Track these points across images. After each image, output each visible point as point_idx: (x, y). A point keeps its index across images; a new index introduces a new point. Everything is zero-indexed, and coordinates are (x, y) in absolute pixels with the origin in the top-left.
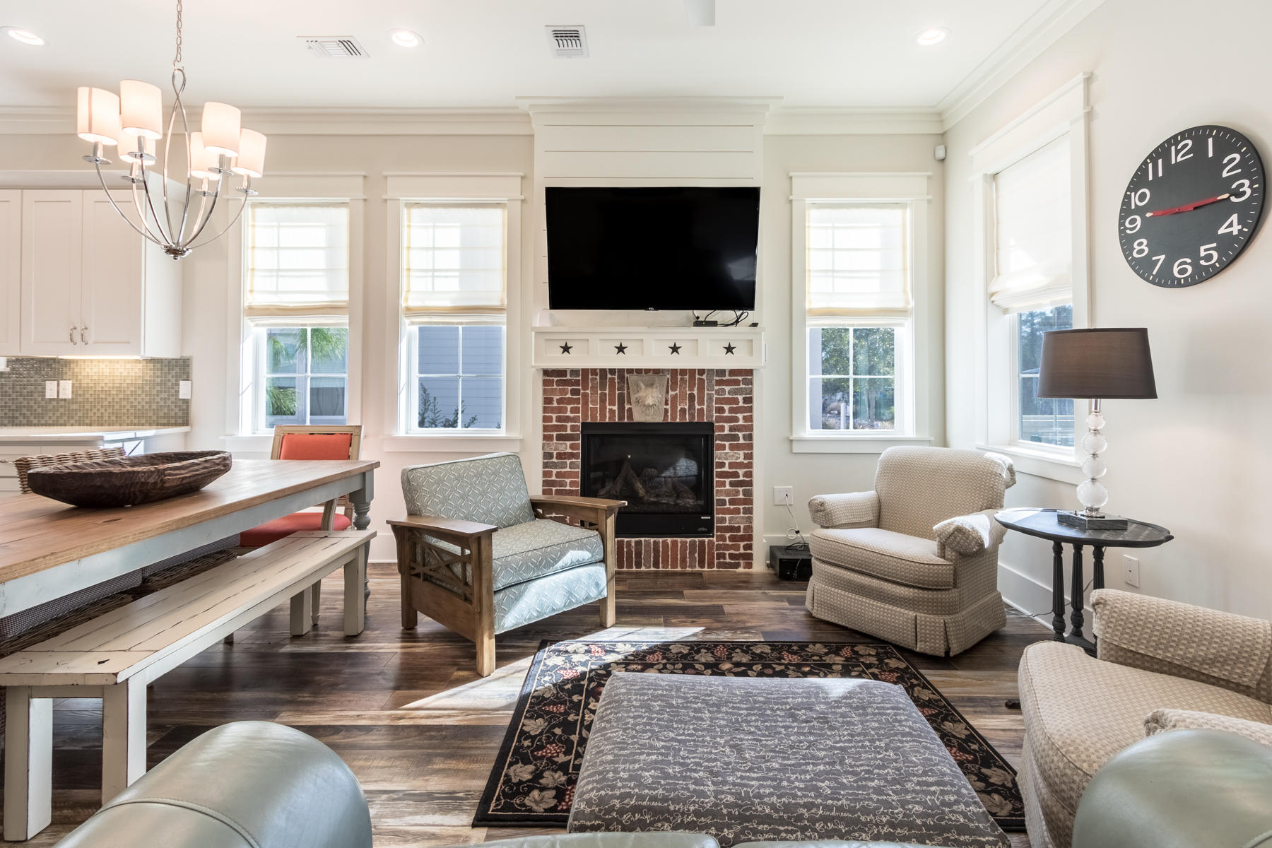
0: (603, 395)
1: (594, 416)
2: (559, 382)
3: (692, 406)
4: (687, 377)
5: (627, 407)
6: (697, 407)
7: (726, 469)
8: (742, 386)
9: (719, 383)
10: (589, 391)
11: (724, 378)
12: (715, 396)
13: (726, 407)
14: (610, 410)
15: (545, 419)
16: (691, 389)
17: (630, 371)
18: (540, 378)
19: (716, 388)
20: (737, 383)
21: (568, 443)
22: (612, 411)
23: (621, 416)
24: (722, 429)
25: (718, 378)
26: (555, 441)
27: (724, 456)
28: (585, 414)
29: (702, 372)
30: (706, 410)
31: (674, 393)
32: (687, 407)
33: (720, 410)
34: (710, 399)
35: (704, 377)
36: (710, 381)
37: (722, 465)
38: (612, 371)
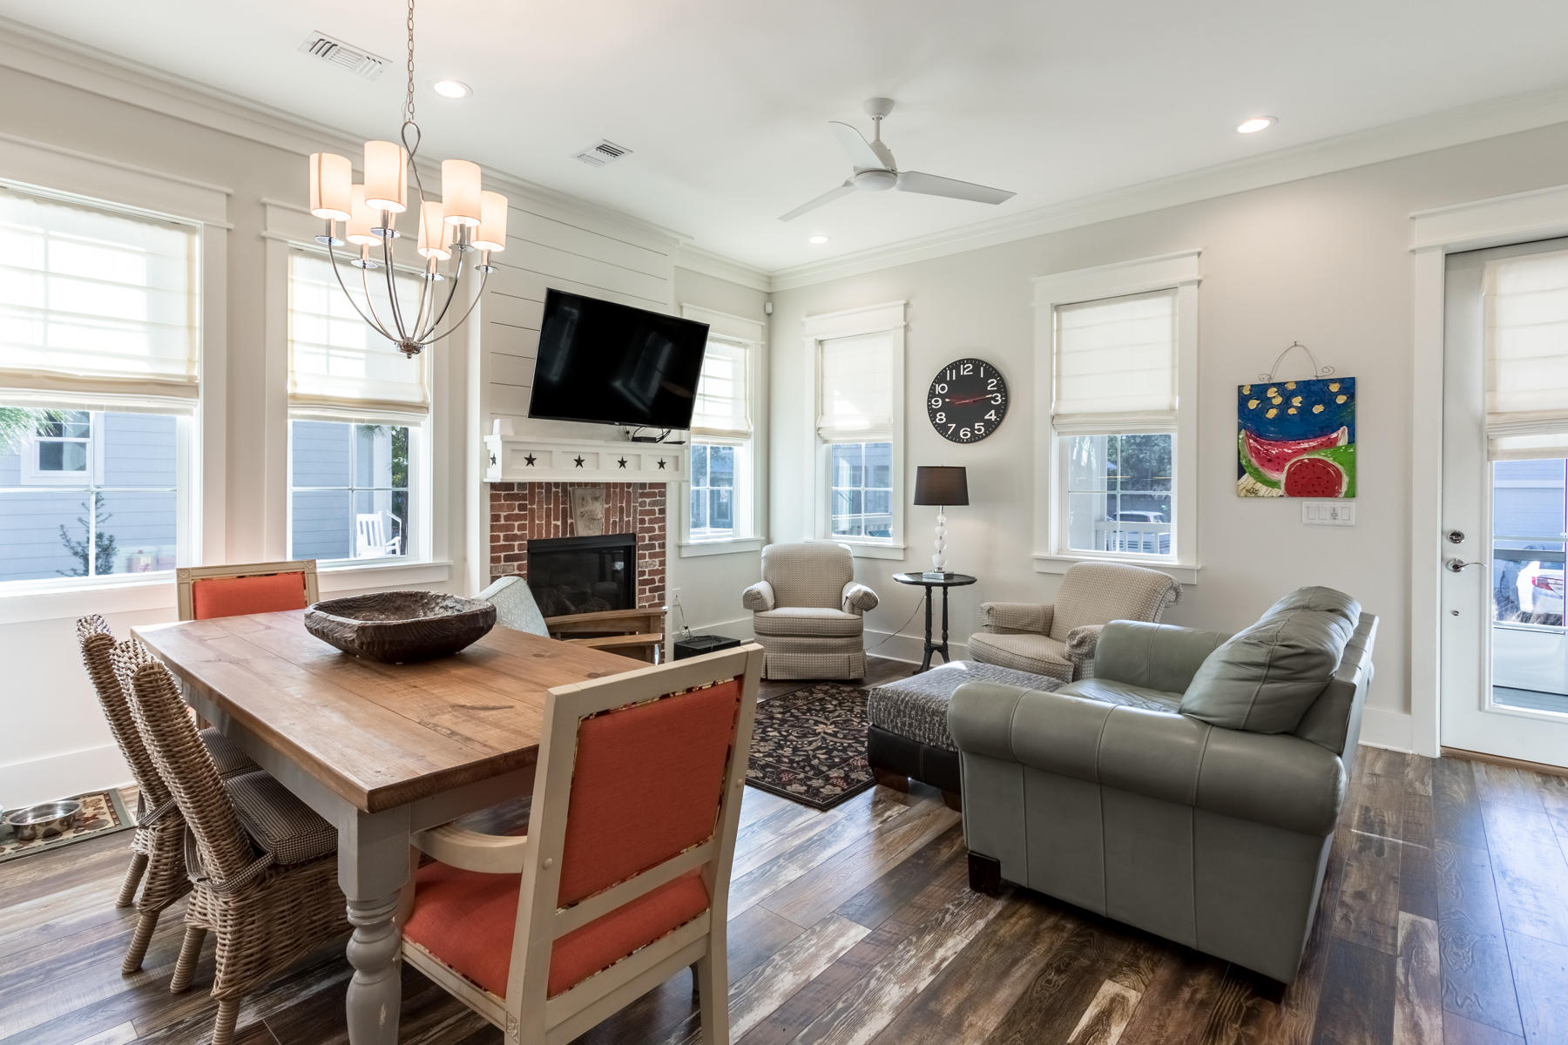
0: (548, 510)
1: (540, 533)
2: (507, 497)
3: (621, 519)
4: (618, 490)
5: (569, 521)
6: (626, 519)
7: (646, 577)
8: (658, 498)
9: (643, 495)
10: (535, 506)
11: (646, 491)
12: (639, 508)
13: (647, 518)
14: (555, 525)
15: (494, 539)
16: (621, 502)
17: (572, 484)
18: (488, 492)
19: (640, 500)
20: (654, 495)
21: (516, 564)
22: (556, 527)
23: (564, 532)
24: (643, 539)
25: (641, 491)
26: (503, 563)
27: (645, 564)
28: (532, 532)
29: (629, 485)
30: (630, 522)
31: (607, 506)
32: (617, 520)
33: (642, 521)
34: (635, 511)
35: (631, 490)
36: (635, 493)
37: (643, 573)
38: (557, 485)
